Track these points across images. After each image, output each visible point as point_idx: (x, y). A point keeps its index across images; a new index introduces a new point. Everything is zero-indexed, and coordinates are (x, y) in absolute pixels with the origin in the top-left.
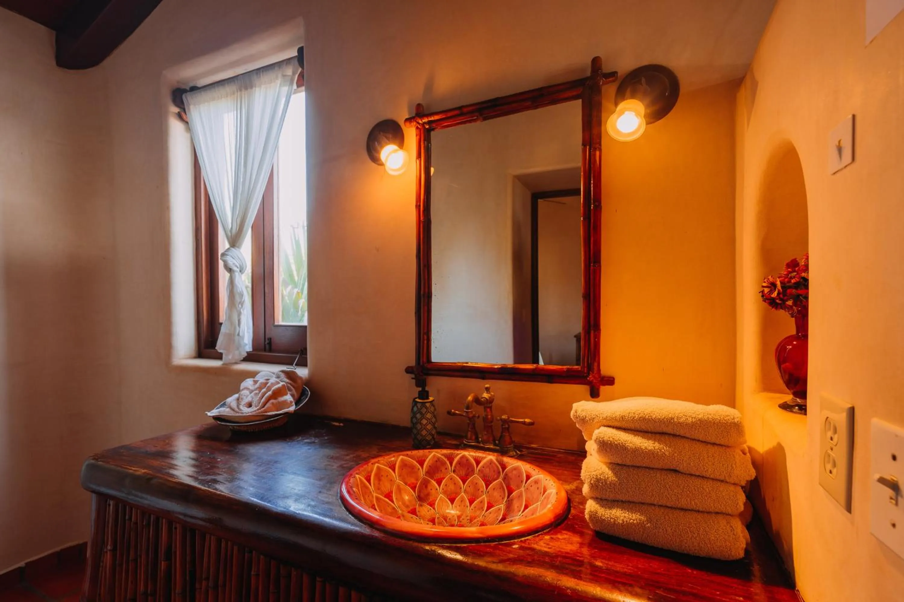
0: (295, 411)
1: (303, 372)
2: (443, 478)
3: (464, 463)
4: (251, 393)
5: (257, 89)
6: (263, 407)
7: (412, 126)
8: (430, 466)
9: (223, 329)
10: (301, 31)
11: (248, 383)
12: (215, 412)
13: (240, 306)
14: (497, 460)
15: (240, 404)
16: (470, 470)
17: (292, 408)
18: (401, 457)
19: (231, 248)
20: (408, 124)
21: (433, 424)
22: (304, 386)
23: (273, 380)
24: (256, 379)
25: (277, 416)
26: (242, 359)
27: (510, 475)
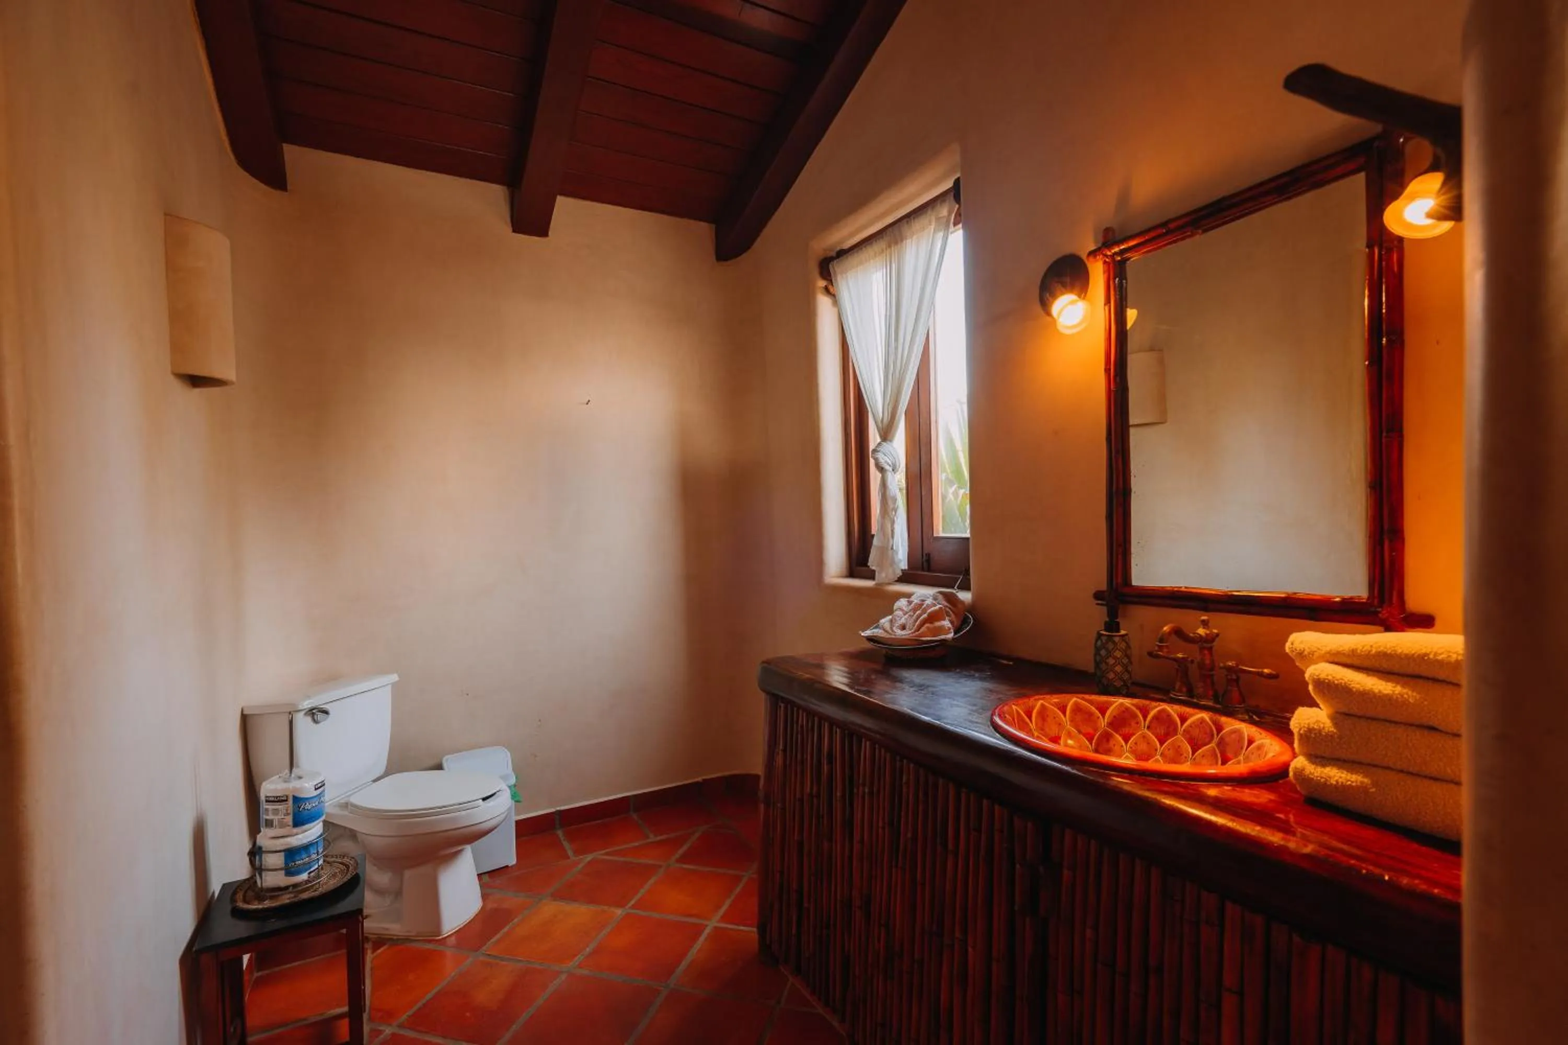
0: (953, 639)
1: (965, 596)
2: (1133, 734)
3: (1163, 719)
4: (905, 615)
5: (909, 241)
6: (918, 630)
7: (1097, 261)
8: (1115, 717)
9: (875, 542)
10: (957, 158)
11: (902, 603)
12: (868, 633)
13: (894, 513)
14: (1211, 719)
15: (893, 626)
16: (1171, 729)
17: (951, 636)
18: (1074, 699)
19: (882, 443)
20: (1091, 259)
21: (1126, 667)
22: (966, 613)
23: (929, 601)
24: (911, 599)
25: (933, 643)
26: (896, 579)
27: (1227, 740)
